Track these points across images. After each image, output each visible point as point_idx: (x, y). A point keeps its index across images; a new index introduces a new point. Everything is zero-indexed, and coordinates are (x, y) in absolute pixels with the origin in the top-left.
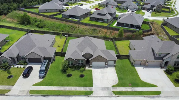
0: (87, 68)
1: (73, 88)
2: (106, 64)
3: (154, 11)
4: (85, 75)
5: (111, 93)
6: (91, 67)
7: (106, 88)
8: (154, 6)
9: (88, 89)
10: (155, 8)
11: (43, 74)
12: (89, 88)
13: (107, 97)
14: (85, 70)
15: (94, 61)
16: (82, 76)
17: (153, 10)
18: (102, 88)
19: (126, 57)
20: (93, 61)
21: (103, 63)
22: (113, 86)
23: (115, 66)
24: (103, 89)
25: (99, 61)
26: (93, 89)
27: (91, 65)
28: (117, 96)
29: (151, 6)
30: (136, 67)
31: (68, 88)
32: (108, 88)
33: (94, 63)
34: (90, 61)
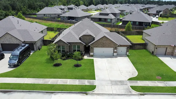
0: (86, 57)
1: (60, 82)
2: (114, 52)
3: (161, 16)
4: (82, 65)
5: (128, 89)
6: (92, 56)
7: (118, 81)
8: (160, 11)
9: (86, 82)
10: (161, 13)
11: (16, 60)
12: (88, 82)
13: (122, 95)
14: (82, 59)
15: (96, 47)
16: (77, 66)
17: (159, 16)
18: (112, 81)
19: (141, 47)
20: (94, 47)
21: (110, 50)
22: (130, 79)
23: (128, 56)
24: (113, 83)
25: (103, 47)
26: (96, 82)
27: (91, 54)
28: (141, 94)
29: (157, 11)
30: (159, 57)
31: (51, 81)
32: (122, 82)
33: (97, 50)
34: (91, 47)
